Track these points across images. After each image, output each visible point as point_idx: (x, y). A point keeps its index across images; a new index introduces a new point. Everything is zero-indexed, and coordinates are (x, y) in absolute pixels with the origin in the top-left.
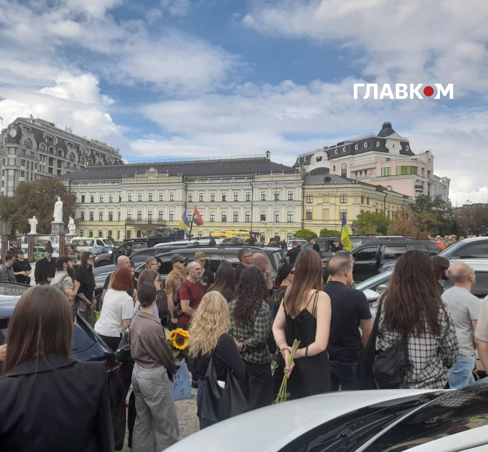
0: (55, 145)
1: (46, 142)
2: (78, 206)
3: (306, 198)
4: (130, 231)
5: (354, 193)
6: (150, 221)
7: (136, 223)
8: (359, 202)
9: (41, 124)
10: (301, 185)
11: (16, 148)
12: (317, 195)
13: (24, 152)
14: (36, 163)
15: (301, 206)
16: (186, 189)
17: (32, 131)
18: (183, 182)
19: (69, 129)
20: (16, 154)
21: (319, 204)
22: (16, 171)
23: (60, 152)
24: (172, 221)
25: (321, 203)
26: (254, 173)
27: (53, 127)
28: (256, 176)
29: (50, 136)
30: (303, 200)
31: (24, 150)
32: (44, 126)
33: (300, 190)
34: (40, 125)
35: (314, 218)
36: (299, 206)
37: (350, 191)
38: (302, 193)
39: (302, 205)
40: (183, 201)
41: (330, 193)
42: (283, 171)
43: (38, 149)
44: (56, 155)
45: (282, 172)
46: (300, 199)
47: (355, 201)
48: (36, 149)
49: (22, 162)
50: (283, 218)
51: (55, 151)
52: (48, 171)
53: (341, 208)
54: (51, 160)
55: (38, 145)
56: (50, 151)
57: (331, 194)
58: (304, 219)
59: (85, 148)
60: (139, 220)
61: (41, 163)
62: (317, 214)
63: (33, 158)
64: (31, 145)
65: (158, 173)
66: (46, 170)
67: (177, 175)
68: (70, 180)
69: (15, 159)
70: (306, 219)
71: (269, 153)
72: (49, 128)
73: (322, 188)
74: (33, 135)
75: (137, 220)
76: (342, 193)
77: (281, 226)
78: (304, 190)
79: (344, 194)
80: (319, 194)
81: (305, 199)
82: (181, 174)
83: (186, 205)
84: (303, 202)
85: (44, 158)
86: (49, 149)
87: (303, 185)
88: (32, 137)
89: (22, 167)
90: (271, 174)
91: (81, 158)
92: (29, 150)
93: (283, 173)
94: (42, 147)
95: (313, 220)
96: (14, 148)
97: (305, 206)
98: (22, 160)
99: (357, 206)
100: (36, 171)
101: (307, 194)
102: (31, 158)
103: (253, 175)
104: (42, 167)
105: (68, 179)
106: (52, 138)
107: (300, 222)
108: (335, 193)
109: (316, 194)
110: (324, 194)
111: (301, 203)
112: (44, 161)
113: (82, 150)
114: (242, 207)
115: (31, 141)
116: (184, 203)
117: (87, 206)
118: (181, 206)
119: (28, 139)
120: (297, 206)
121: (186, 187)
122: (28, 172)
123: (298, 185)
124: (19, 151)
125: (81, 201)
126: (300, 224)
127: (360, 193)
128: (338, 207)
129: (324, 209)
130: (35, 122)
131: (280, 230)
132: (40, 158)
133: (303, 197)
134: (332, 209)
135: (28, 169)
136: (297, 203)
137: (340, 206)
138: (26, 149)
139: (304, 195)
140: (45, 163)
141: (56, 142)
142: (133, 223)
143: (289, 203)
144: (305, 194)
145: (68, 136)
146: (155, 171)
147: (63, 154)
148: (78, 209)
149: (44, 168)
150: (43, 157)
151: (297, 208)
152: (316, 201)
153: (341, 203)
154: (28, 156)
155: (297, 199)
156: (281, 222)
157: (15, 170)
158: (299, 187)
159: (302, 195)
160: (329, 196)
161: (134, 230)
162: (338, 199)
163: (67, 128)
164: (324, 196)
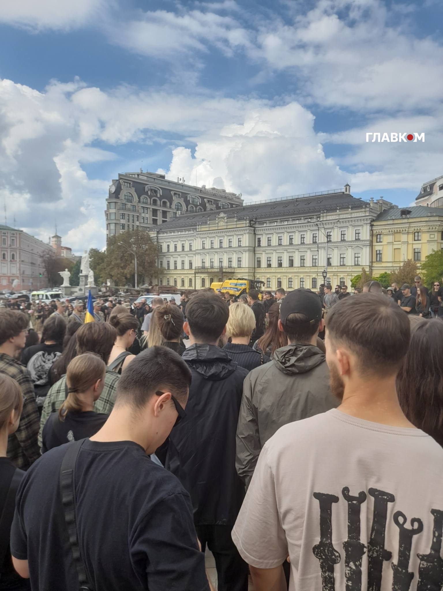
0: (159, 196)
1: (149, 194)
2: (164, 256)
3: (375, 237)
4: (204, 279)
5: (430, 228)
6: (221, 268)
7: (210, 271)
8: (436, 239)
9: (147, 177)
10: (369, 222)
11: (116, 202)
12: (387, 232)
13: (125, 206)
14: (138, 216)
15: (368, 247)
16: (255, 234)
17: (133, 185)
18: (251, 226)
19: (182, 179)
20: (115, 209)
21: (389, 243)
22: (117, 224)
23: (165, 203)
24: (240, 267)
25: (392, 241)
26: (319, 211)
27: (163, 179)
28: (322, 215)
29: (154, 188)
30: (371, 239)
31: (125, 204)
32: (150, 179)
33: (368, 227)
34: (145, 178)
35: (384, 260)
36: (367, 247)
37: (425, 226)
38: (370, 231)
39: (370, 245)
40: (251, 246)
41: (401, 230)
42: (350, 206)
43: (139, 202)
44: (160, 206)
45: (349, 208)
46: (368, 238)
47: (430, 238)
48: (138, 202)
49: (122, 215)
50: (349, 261)
51: (158, 202)
52: (152, 222)
53: (415, 246)
54: (155, 212)
55: (139, 198)
56: (153, 202)
57: (403, 230)
58: (373, 261)
59: (194, 197)
60: (212, 267)
61: (143, 215)
62: (387, 255)
63: (135, 211)
64: (132, 198)
65: (227, 218)
66: (150, 221)
67: (244, 219)
68: (158, 230)
69: (115, 213)
70: (375, 261)
71: (348, 187)
72: (156, 181)
73: (393, 224)
74: (133, 189)
75: (209, 267)
76: (416, 229)
77: (348, 270)
78: (372, 228)
79: (417, 229)
80: (389, 231)
81: (375, 239)
82: (248, 218)
83: (254, 250)
84: (372, 242)
85: (147, 210)
86: (152, 201)
87: (371, 221)
88: (133, 191)
89: (122, 220)
90: (338, 211)
91: (189, 207)
92: (129, 204)
93: (350, 210)
94: (144, 199)
95: (383, 262)
96: (113, 203)
97: (374, 247)
98: (122, 214)
99: (433, 244)
100: (137, 223)
101: (377, 232)
102: (133, 211)
103: (319, 214)
104: (145, 218)
105: (156, 230)
106: (156, 189)
107: (368, 264)
108: (407, 229)
109: (385, 231)
110: (394, 231)
111: (368, 243)
112: (147, 213)
113: (191, 199)
114: (309, 250)
115: (132, 195)
116: (252, 249)
117: (172, 255)
118: (247, 252)
119: (128, 193)
120: (365, 247)
121: (254, 230)
122: (129, 225)
123: (366, 222)
124: (119, 205)
125: (166, 251)
126: (368, 267)
127: (437, 227)
128: (410, 246)
129: (394, 249)
130: (140, 176)
131: (347, 274)
132: (143, 210)
133: (372, 235)
134: (404, 248)
135: (129, 222)
136: (365, 243)
137: (413, 244)
138: (126, 203)
139: (373, 233)
140: (149, 215)
141: (160, 193)
142: (206, 271)
143: (356, 243)
144: (375, 232)
145: (178, 186)
146: (224, 216)
147: (168, 204)
148: (165, 259)
149: (147, 219)
150: (145, 209)
151: (364, 249)
152: (386, 239)
153: (415, 240)
154: (129, 210)
155: (364, 239)
156: (347, 266)
157: (115, 223)
158: (367, 224)
159: (370, 233)
160: (400, 233)
161: (207, 278)
162: (411, 236)
163: (179, 178)
164: (395, 233)
